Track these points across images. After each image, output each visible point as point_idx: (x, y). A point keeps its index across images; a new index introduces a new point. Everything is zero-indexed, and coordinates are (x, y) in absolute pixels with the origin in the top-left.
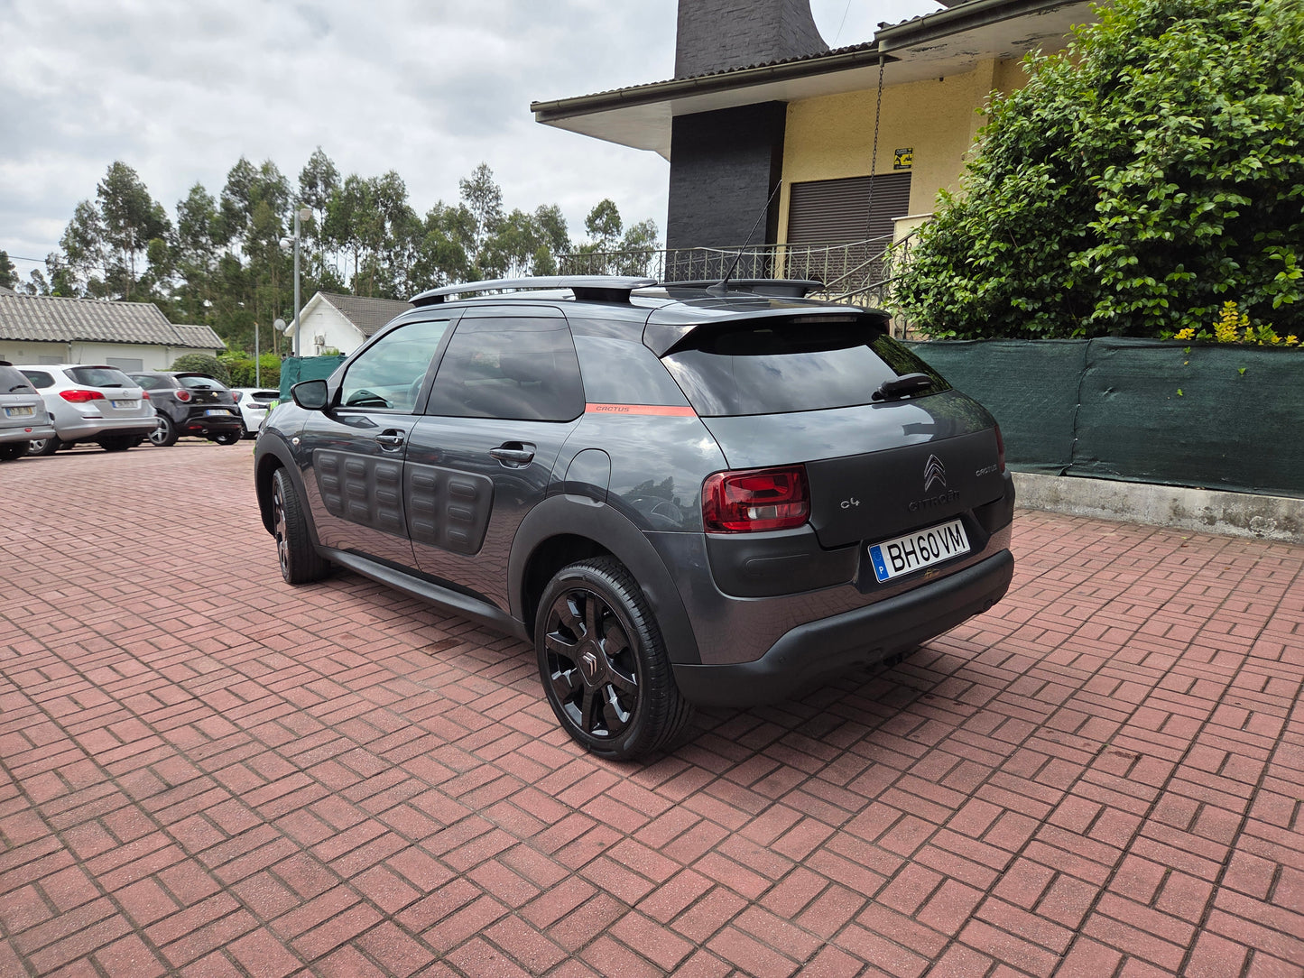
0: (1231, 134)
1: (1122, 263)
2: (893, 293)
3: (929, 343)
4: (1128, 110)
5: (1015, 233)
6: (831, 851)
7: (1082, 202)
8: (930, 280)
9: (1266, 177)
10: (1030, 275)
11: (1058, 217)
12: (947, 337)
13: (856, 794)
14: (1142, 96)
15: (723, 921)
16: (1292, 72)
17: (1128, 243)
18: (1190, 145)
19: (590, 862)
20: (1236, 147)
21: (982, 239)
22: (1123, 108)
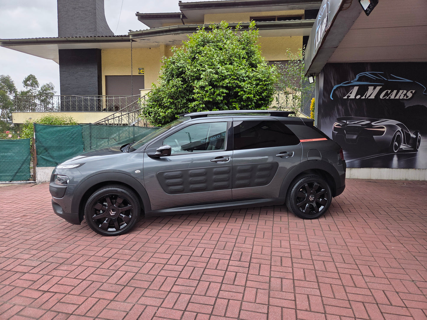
0: (222, 74)
1: (201, 106)
2: (142, 113)
3: (154, 128)
4: (199, 66)
5: (174, 97)
6: (135, 279)
7: (190, 90)
8: (152, 109)
9: (231, 86)
10: (180, 109)
11: (185, 93)
12: (159, 126)
13: (142, 262)
14: (201, 62)
15: (103, 308)
16: (234, 60)
17: (202, 101)
18: (213, 77)
19: (54, 305)
20: (223, 78)
21: (166, 98)
22: (197, 65)
